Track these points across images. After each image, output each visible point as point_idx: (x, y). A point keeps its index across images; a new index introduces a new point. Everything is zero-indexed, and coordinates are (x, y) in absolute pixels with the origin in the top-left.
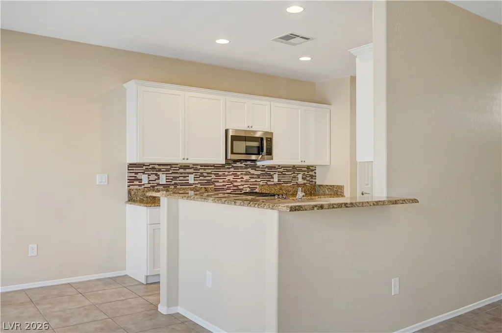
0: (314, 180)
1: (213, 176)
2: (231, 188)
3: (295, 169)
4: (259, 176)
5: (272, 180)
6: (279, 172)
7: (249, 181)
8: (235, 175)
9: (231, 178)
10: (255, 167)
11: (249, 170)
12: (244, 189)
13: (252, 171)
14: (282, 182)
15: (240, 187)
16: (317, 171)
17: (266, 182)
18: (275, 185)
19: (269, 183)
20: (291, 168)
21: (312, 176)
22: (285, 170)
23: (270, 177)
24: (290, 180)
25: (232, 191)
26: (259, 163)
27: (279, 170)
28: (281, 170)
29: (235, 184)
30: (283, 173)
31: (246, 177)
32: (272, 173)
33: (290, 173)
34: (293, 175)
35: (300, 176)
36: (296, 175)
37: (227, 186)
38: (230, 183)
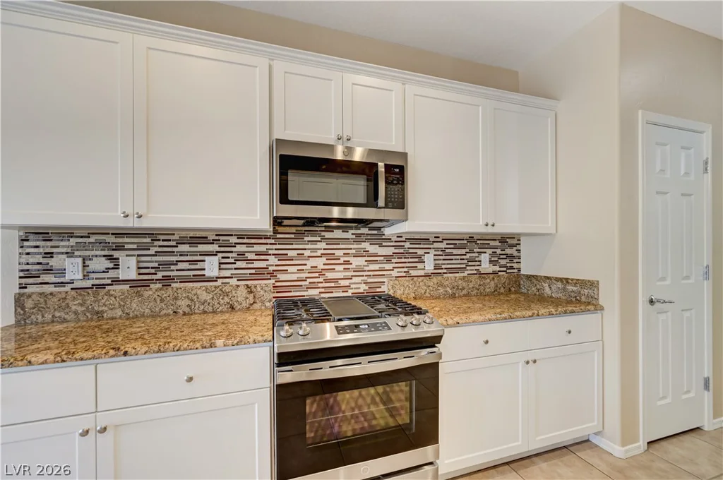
0: (515, 266)
1: (273, 260)
2: (320, 285)
3: (472, 242)
4: (388, 259)
5: (420, 266)
6: (436, 249)
7: (366, 268)
8: (330, 256)
9: (320, 263)
10: (379, 240)
11: (366, 245)
12: (352, 286)
13: (373, 249)
14: (445, 271)
15: (343, 283)
16: (522, 247)
17: (406, 270)
18: (426, 276)
19: (413, 273)
20: (465, 242)
21: (511, 258)
22: (452, 246)
23: (416, 260)
24: (464, 266)
25: (323, 290)
26: (388, 232)
27: (436, 245)
28: (443, 245)
29: (330, 275)
30: (447, 251)
31: (358, 262)
32: (420, 252)
33: (463, 251)
34: (468, 255)
35: (485, 258)
36: (477, 255)
37: (309, 280)
38: (317, 275)
